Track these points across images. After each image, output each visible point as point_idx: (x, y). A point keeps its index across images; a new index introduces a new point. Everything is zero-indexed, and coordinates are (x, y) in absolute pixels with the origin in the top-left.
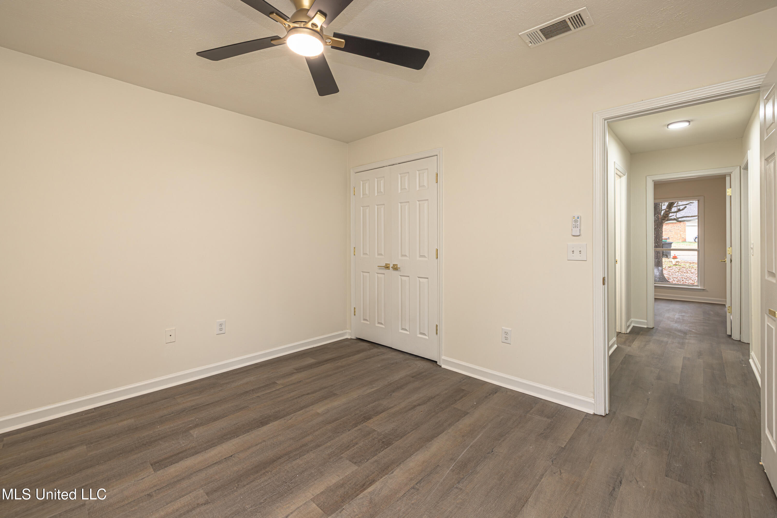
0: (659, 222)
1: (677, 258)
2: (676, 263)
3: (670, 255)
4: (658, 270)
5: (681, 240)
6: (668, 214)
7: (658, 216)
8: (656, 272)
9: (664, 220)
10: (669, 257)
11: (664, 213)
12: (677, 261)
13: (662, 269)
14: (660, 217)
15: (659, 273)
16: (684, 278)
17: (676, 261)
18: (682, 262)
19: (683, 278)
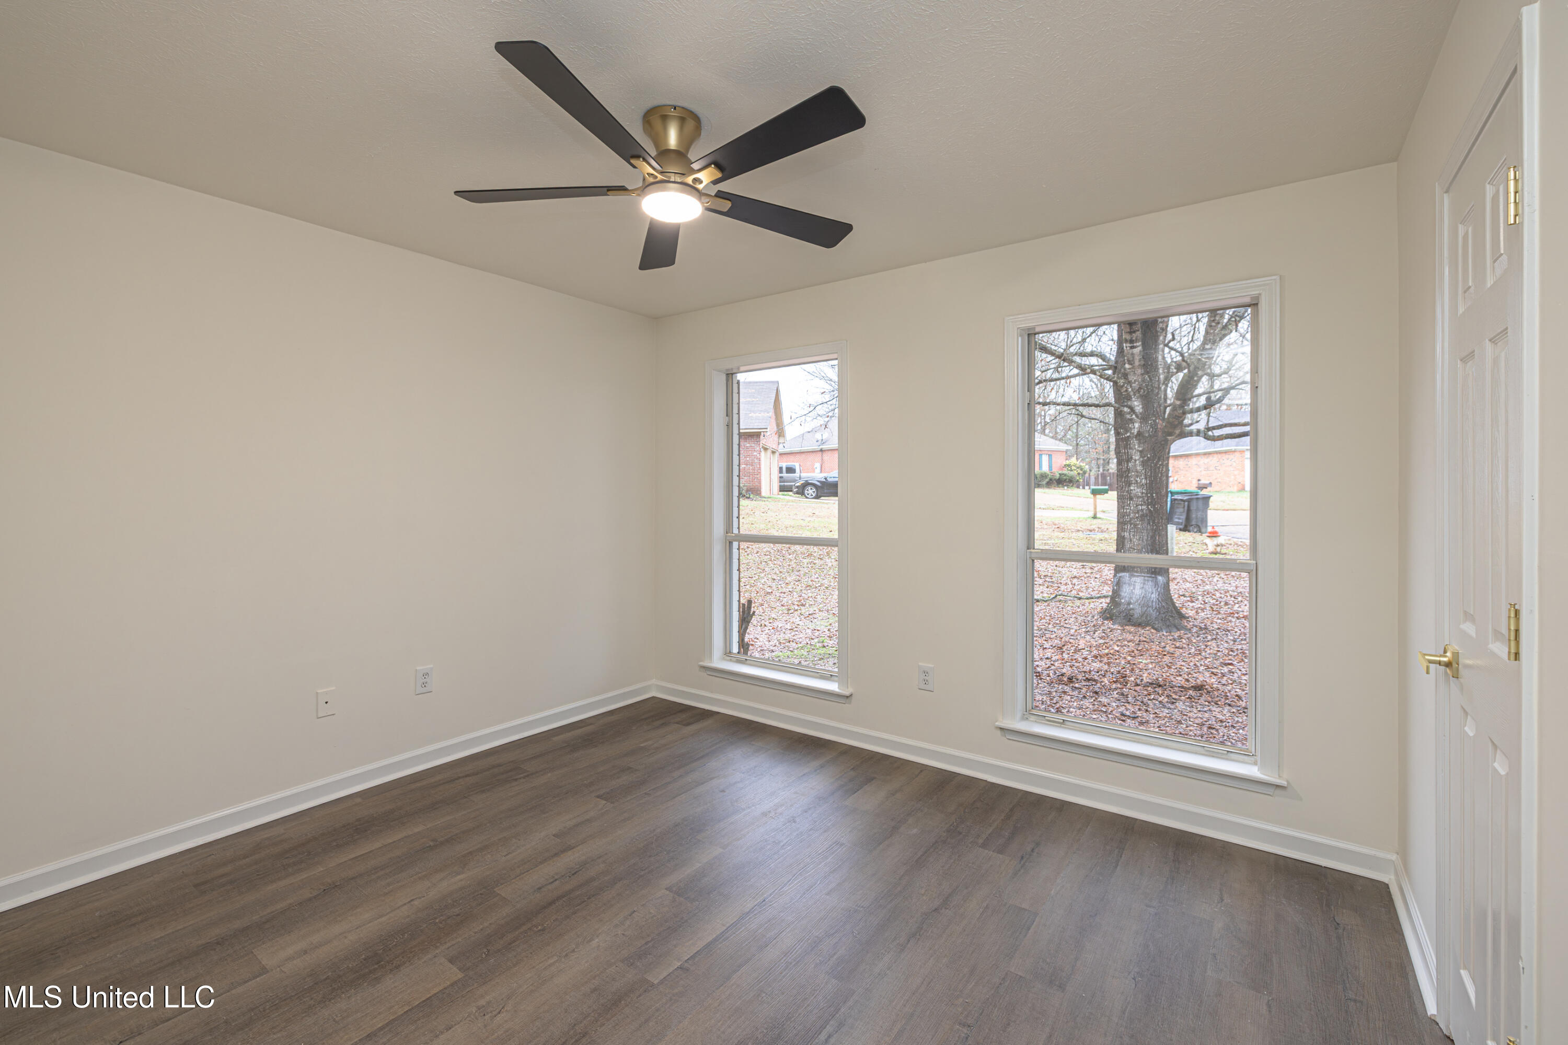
0: (1156, 440)
1: (1219, 536)
2: (1215, 549)
3: (1206, 526)
4: (1156, 584)
5: (1236, 488)
6: (1181, 417)
7: (1156, 424)
8: (1150, 590)
9: (1170, 434)
10: (1203, 530)
11: (1169, 414)
12: (1219, 543)
13: (1168, 583)
14: (1159, 426)
15: (1159, 595)
16: (1231, 596)
17: (1215, 543)
18: (1231, 544)
19: (1227, 596)
